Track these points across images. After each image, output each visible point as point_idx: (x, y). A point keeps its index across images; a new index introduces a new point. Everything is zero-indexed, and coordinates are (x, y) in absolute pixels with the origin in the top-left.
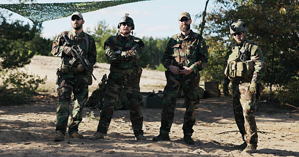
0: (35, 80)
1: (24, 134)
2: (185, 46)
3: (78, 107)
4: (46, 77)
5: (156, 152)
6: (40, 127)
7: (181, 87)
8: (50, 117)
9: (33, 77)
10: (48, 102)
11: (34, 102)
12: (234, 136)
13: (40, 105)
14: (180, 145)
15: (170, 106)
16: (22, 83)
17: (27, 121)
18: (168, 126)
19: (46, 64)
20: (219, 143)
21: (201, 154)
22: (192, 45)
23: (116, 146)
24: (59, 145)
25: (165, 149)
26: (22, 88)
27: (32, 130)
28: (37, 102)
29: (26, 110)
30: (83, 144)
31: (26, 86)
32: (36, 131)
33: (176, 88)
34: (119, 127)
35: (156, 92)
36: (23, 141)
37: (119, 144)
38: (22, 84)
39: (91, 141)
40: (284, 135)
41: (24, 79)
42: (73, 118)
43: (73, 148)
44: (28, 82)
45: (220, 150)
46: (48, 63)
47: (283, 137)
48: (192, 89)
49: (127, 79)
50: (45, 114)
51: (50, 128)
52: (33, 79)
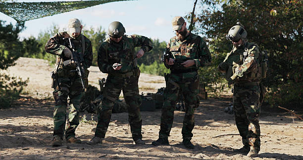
0: (17, 82)
1: (19, 139)
2: (185, 49)
3: (75, 111)
4: (28, 78)
5: (159, 157)
6: (33, 131)
7: (181, 90)
8: (41, 121)
9: (15, 79)
10: (33, 105)
11: (18, 105)
12: (230, 139)
13: (26, 108)
14: (181, 149)
15: (170, 109)
16: (4, 85)
17: (19, 125)
18: (168, 130)
19: (23, 66)
20: (218, 147)
21: (204, 158)
22: (191, 48)
23: (117, 151)
24: (59, 151)
25: (168, 154)
26: (3, 90)
27: (26, 135)
28: (22, 106)
29: (14, 114)
30: (83, 149)
31: (8, 89)
32: (31, 135)
33: (175, 91)
34: (113, 131)
35: (145, 95)
36: (19, 146)
37: (120, 149)
38: (4, 87)
39: (89, 145)
40: (279, 138)
41: (6, 81)
42: (70, 122)
43: (74, 153)
44: (10, 84)
45: (222, 155)
46: (25, 65)
47: (278, 140)
48: (192, 93)
49: (127, 82)
50: (35, 118)
51: (44, 132)
52: (15, 81)
